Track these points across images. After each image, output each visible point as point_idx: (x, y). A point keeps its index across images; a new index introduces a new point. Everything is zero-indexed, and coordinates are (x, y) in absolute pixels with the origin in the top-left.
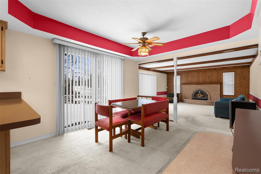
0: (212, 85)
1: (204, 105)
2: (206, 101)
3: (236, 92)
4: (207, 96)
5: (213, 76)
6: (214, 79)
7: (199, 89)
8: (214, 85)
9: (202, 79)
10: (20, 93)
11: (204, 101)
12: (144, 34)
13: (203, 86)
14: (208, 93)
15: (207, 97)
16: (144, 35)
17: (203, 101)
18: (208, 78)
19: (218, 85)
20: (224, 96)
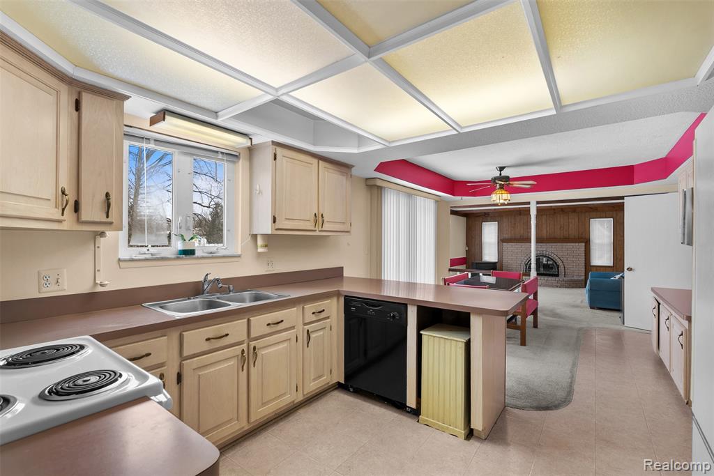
0: (569, 244)
1: (552, 286)
2: (557, 279)
3: (617, 258)
4: (558, 266)
5: (571, 225)
6: (573, 231)
7: (541, 252)
8: (572, 244)
9: (547, 232)
10: (342, 268)
11: (553, 278)
12: (501, 169)
13: (549, 245)
14: (559, 262)
15: (558, 270)
16: (501, 171)
17: (550, 278)
18: (561, 228)
19: (580, 244)
20: (592, 268)
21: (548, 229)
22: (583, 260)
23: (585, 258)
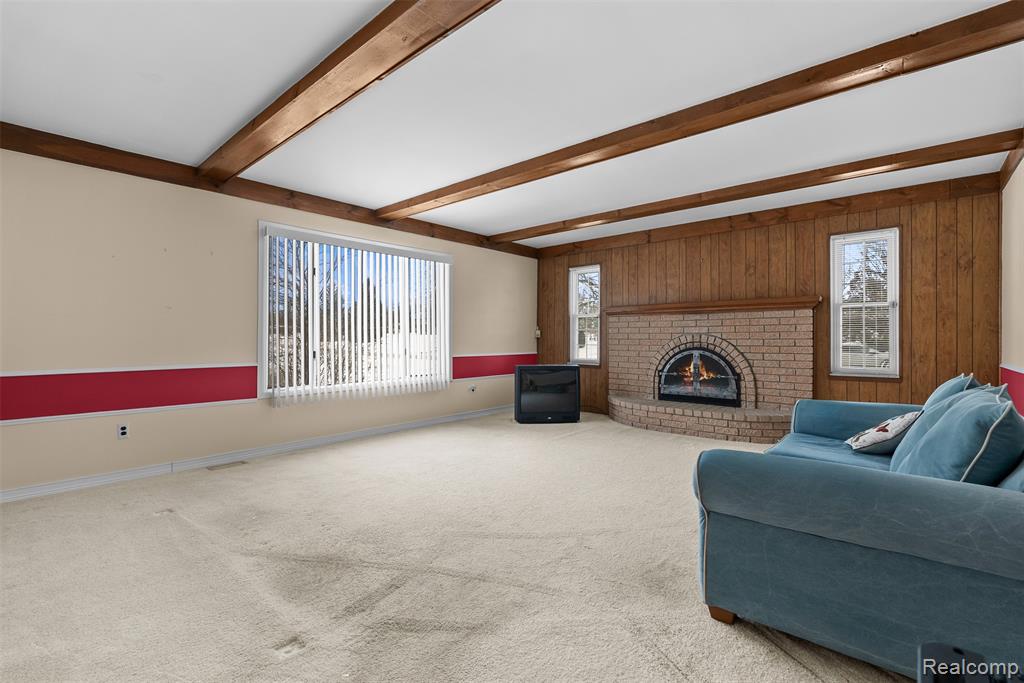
0: (767, 314)
2: (738, 414)
3: (912, 355)
4: (738, 378)
5: (774, 259)
6: (780, 275)
7: (697, 338)
8: (779, 314)
9: (712, 280)
13: (715, 318)
14: (741, 366)
15: (738, 387)
17: (710, 412)
18: (747, 269)
19: (799, 313)
20: (835, 384)
21: (715, 274)
22: (807, 359)
23: (815, 354)
